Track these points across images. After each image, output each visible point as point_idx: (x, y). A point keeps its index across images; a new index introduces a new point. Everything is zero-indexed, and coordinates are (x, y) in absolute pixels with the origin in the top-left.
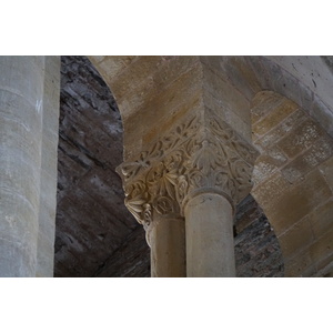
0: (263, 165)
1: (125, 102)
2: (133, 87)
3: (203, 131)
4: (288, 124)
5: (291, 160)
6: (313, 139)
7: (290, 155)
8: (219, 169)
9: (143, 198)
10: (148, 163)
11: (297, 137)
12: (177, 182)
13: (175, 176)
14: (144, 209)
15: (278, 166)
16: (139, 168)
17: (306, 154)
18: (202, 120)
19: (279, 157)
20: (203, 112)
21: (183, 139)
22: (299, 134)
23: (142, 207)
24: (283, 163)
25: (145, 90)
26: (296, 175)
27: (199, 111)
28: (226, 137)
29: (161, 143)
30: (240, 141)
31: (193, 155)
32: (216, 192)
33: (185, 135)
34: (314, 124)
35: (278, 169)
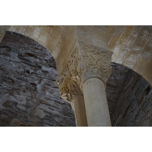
0: (132, 55)
1: (54, 52)
2: (55, 44)
3: (80, 53)
4: (134, 33)
5: (143, 48)
6: (148, 36)
7: (142, 46)
8: (91, 67)
9: (66, 92)
10: (65, 75)
11: (141, 37)
12: (76, 80)
13: (75, 77)
14: (68, 96)
15: (139, 53)
16: (63, 79)
17: (148, 43)
18: (79, 48)
19: (137, 49)
20: (78, 44)
21: (74, 59)
22: (141, 36)
23: (67, 96)
24: (140, 51)
25: (59, 43)
26: (148, 54)
27: (77, 45)
28: (93, 51)
29: (67, 64)
30: (101, 50)
31: (79, 64)
32: (92, 77)
33: (75, 57)
34: (146, 29)
35: (139, 55)
